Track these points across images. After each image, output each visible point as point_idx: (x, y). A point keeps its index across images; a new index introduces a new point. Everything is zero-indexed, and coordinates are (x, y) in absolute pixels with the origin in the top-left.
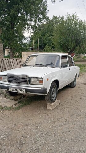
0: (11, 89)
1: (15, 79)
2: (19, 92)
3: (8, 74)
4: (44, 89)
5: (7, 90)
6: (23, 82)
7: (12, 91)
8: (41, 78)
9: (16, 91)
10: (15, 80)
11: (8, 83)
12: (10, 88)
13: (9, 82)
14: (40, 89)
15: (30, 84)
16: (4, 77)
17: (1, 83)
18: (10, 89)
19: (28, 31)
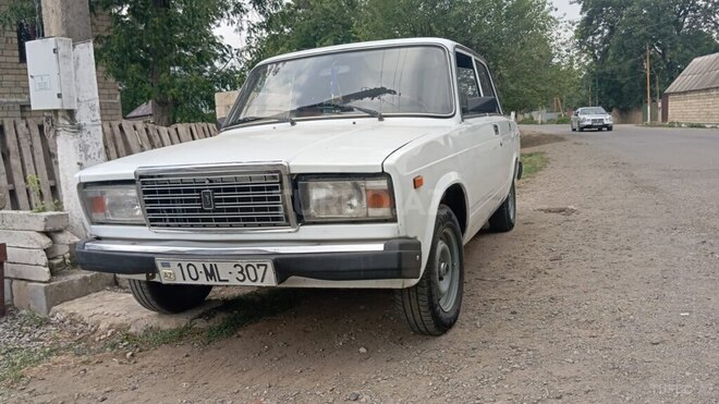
0: (174, 265)
1: (195, 196)
2: (233, 282)
3: (143, 172)
4: (401, 246)
5: (143, 277)
6: (253, 215)
7: (180, 281)
8: (383, 175)
9: (210, 275)
10: (196, 206)
11: (146, 232)
12: (166, 265)
13: (154, 222)
14: (379, 247)
15: (301, 220)
16: (119, 192)
17: (99, 239)
18: (163, 271)
19: (240, 20)
